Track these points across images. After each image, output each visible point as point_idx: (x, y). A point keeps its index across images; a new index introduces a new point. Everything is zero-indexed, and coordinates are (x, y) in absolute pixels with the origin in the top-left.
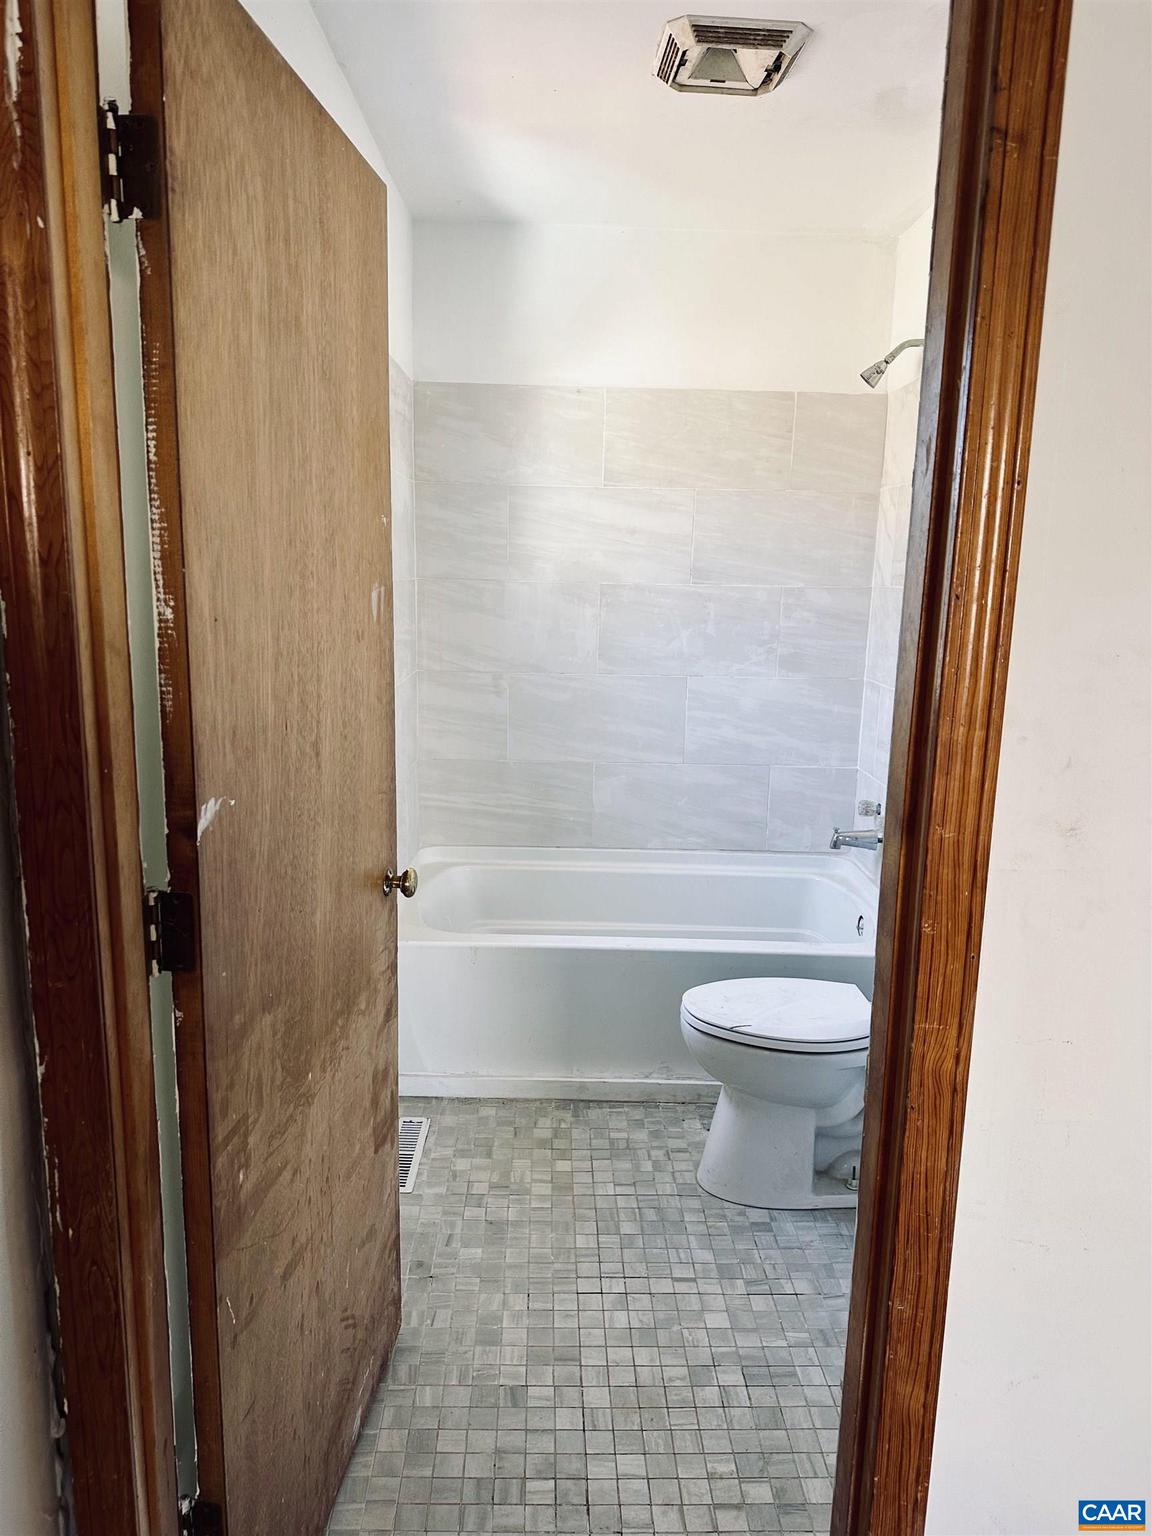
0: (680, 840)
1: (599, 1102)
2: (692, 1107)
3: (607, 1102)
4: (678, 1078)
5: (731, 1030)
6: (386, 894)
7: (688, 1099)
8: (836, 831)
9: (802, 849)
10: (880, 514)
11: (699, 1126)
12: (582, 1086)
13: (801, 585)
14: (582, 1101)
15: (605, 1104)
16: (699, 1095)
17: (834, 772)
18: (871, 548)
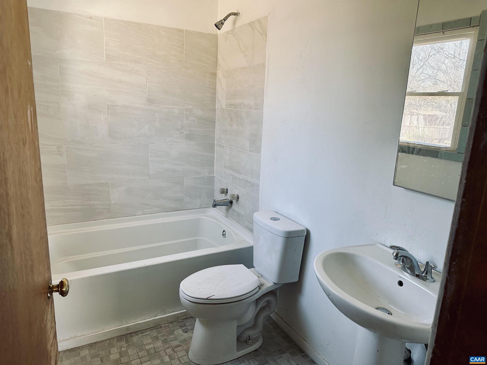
0: (150, 210)
1: (136, 332)
2: (176, 323)
3: (139, 331)
4: (168, 313)
5: (207, 299)
6: (49, 298)
7: (173, 320)
8: (214, 201)
9: (197, 207)
10: (218, 80)
11: (181, 332)
12: (128, 328)
13: (191, 107)
14: (128, 334)
15: (139, 333)
16: (178, 318)
17: (206, 177)
18: (215, 94)
